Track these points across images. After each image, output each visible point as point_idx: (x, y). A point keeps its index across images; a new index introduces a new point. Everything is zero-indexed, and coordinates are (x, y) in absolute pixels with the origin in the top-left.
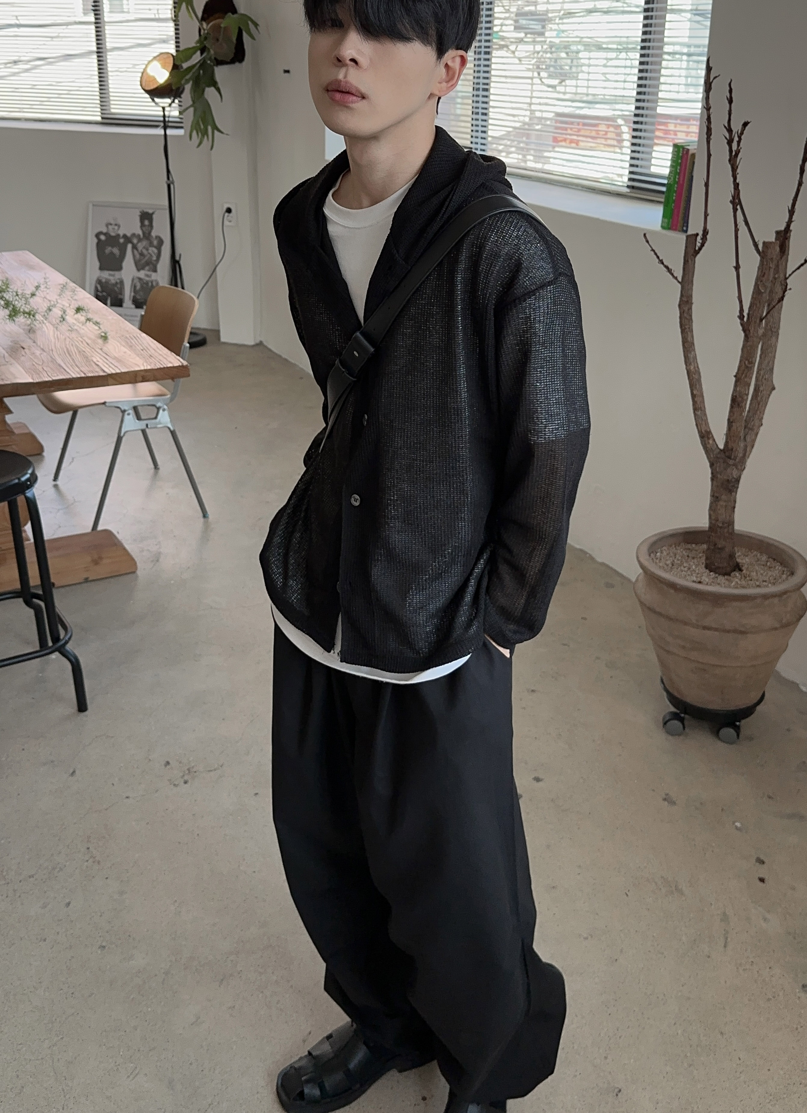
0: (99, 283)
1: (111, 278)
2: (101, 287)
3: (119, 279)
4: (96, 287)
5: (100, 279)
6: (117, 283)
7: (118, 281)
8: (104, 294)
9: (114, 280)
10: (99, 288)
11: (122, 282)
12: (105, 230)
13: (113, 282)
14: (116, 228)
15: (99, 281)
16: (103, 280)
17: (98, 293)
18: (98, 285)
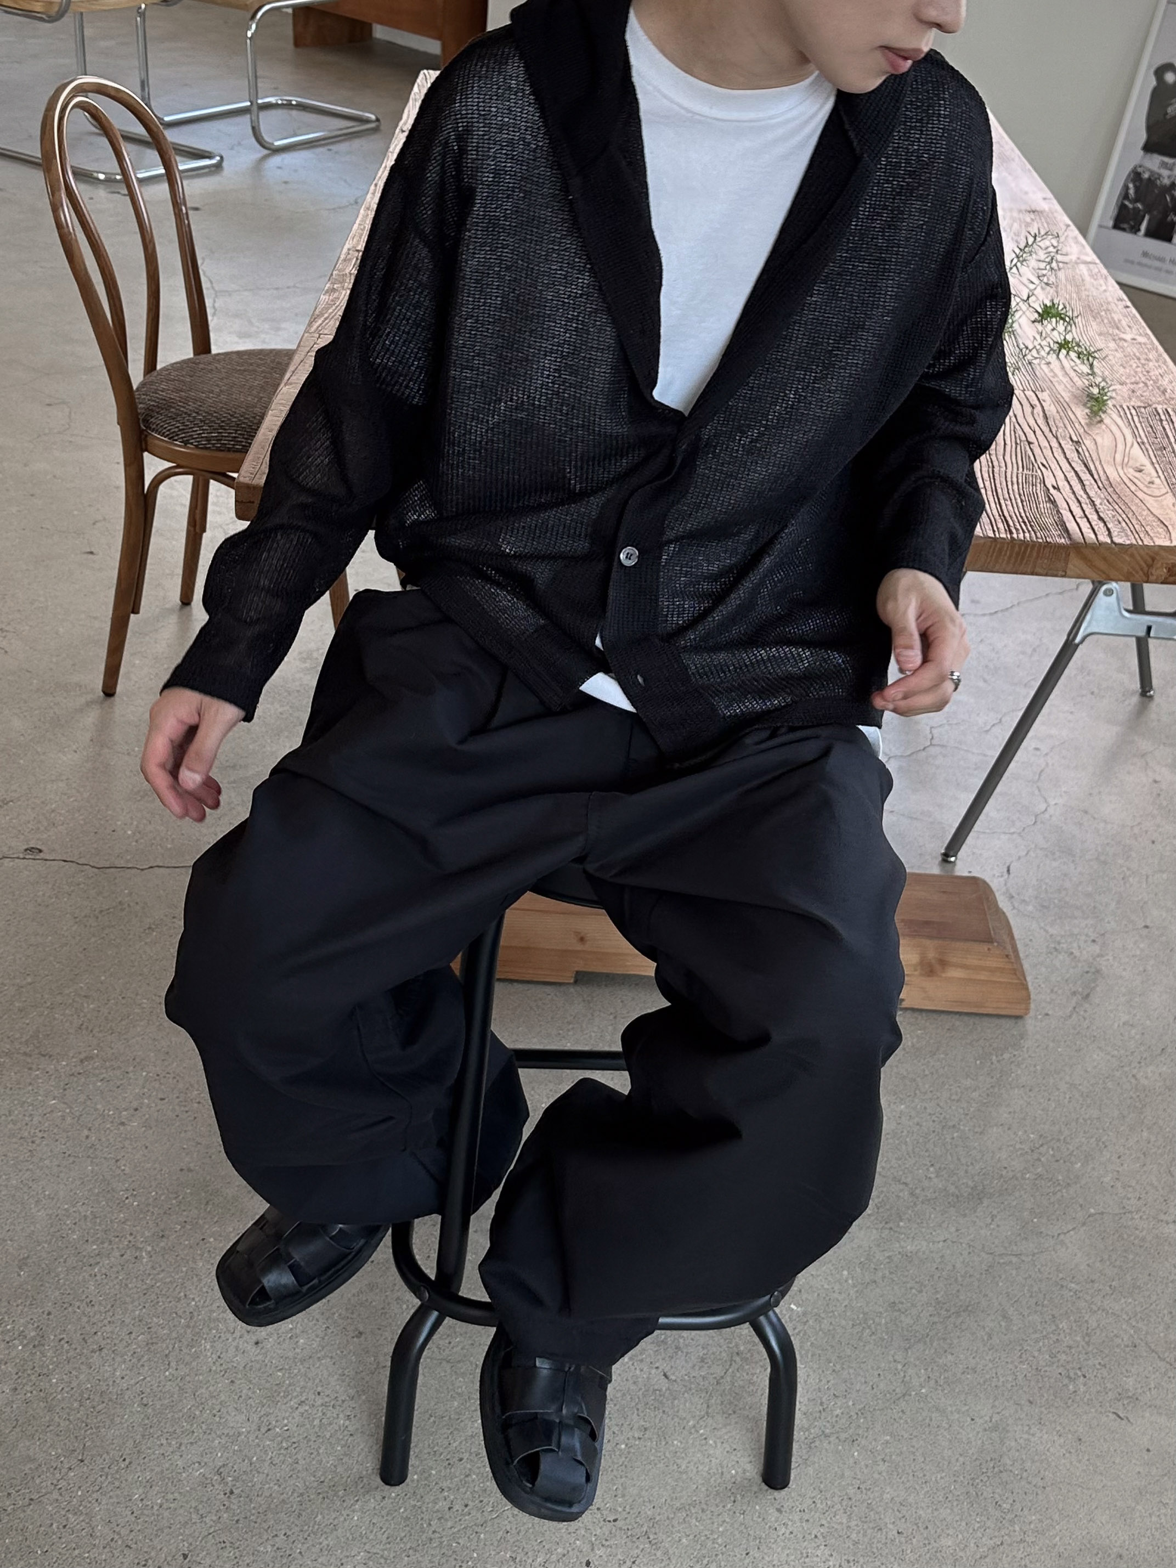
0: (1134, 181)
1: (1165, 173)
2: (1137, 189)
4: (1126, 188)
5: (1139, 170)
8: (1139, 206)
9: (1169, 177)
10: (1132, 192)
13: (1166, 182)
15: (1136, 175)
16: (1146, 176)
17: (1127, 203)
18: (1131, 186)
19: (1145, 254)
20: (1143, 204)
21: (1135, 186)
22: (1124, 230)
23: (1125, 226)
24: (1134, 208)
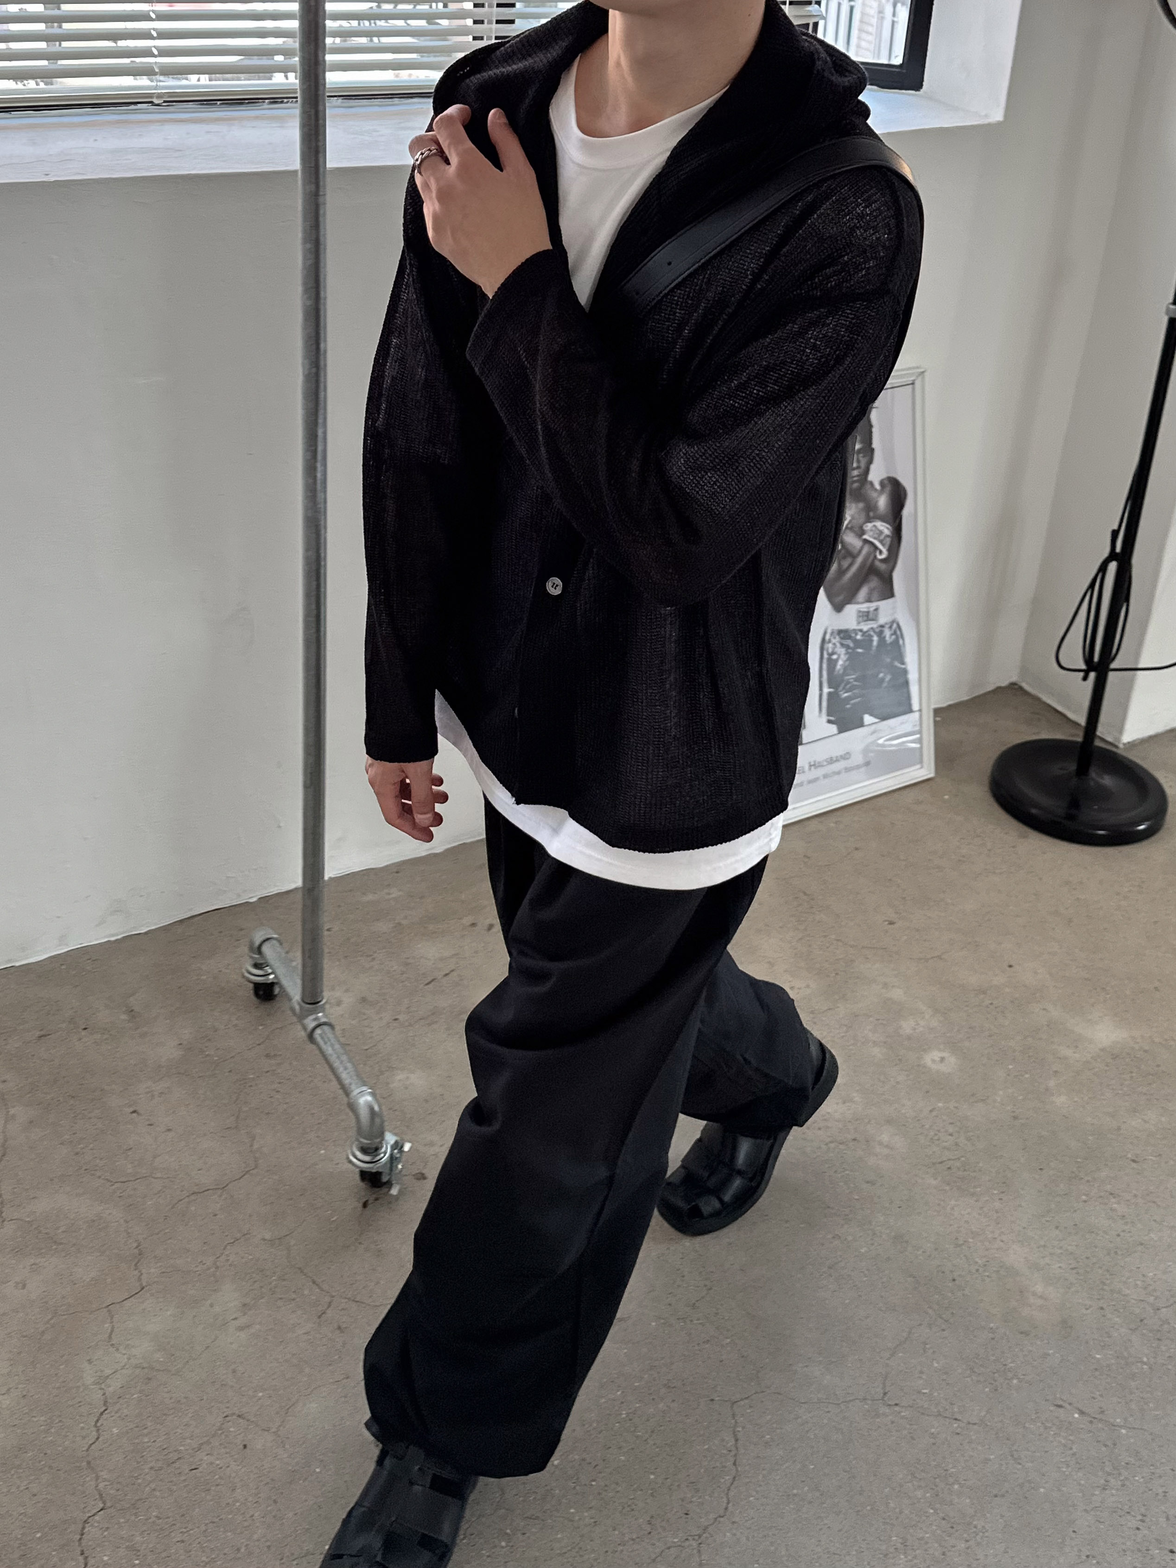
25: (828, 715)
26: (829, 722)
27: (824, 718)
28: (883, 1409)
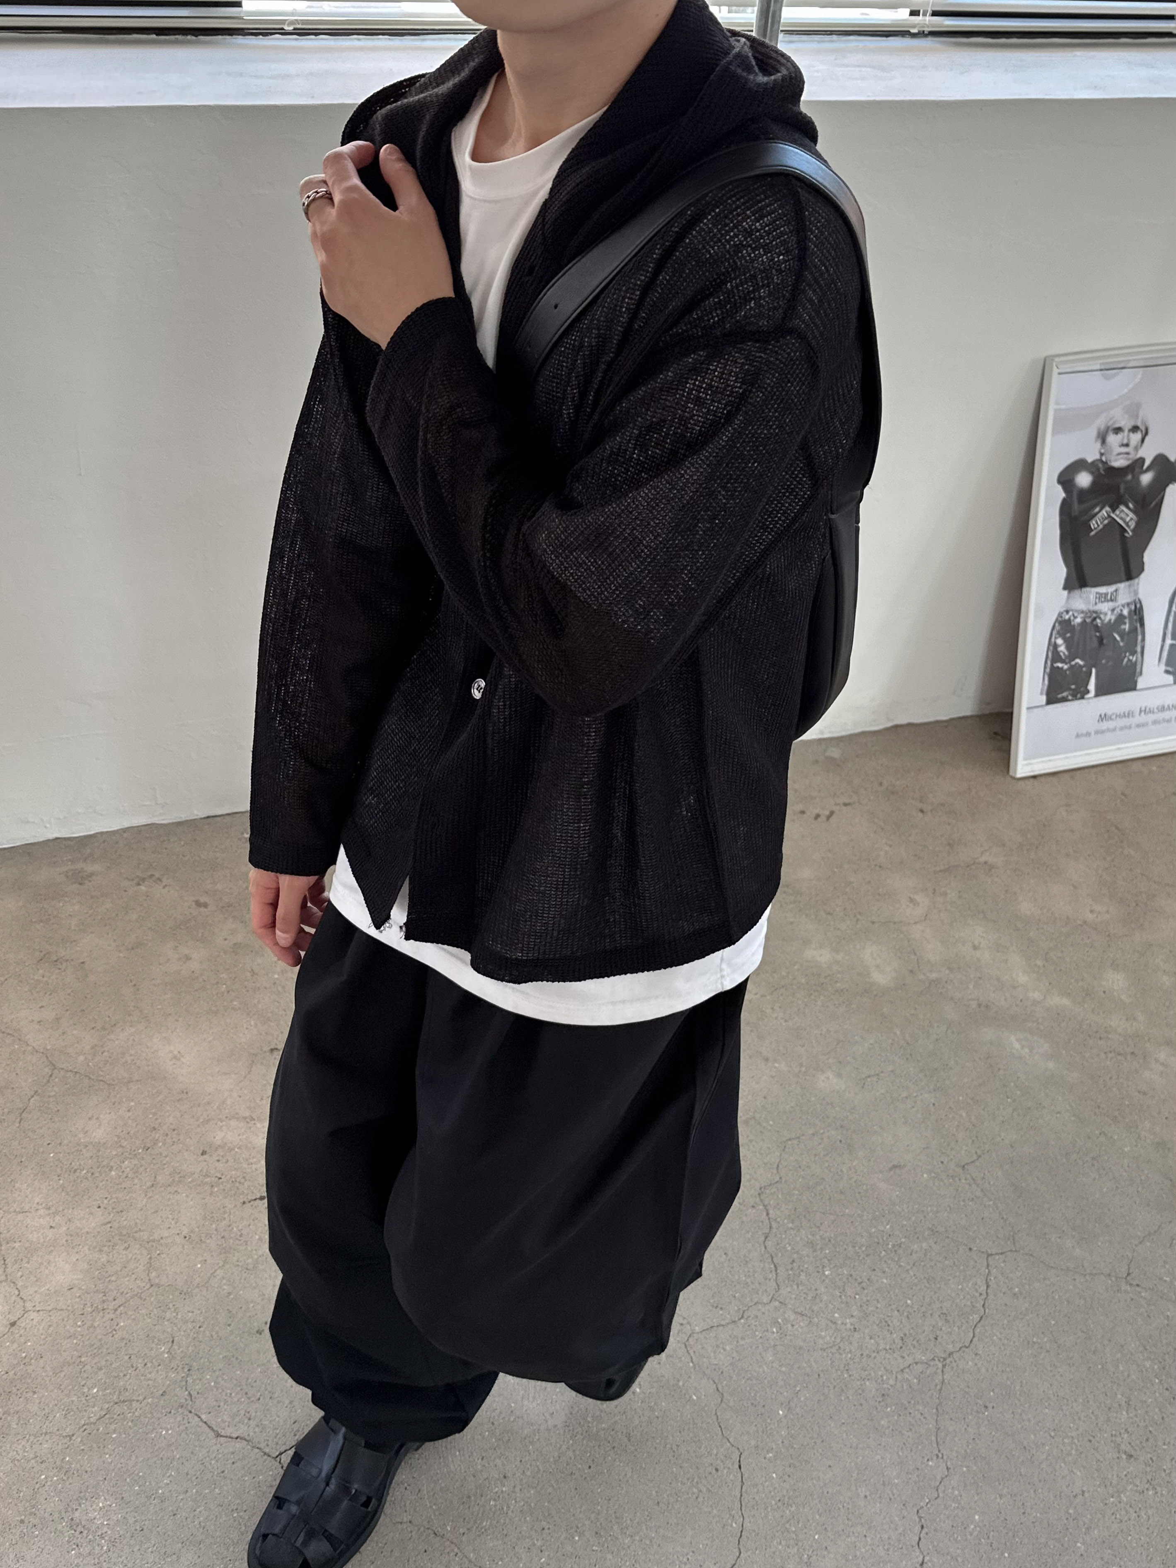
0: (1061, 634)
1: (1105, 607)
2: (1069, 643)
3: (1128, 604)
4: (1053, 647)
5: (1067, 617)
6: (1121, 618)
7: (1126, 612)
8: (1078, 661)
9: (1113, 610)
10: (1062, 649)
11: (1138, 612)
12: (1091, 456)
13: (1110, 617)
14: (1136, 437)
15: (1063, 626)
16: (1079, 620)
17: (1060, 665)
18: (1060, 641)
19: (1103, 718)
20: (1082, 659)
21: (1066, 640)
22: (1065, 700)
23: (1065, 694)
24: (1072, 667)
25: (1167, 664)
26: (1167, 672)
27: (1163, 667)
28: (1124, 1287)
